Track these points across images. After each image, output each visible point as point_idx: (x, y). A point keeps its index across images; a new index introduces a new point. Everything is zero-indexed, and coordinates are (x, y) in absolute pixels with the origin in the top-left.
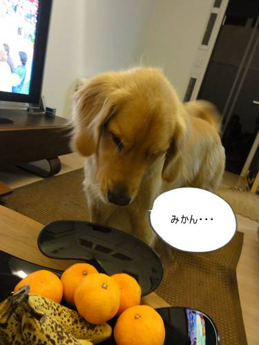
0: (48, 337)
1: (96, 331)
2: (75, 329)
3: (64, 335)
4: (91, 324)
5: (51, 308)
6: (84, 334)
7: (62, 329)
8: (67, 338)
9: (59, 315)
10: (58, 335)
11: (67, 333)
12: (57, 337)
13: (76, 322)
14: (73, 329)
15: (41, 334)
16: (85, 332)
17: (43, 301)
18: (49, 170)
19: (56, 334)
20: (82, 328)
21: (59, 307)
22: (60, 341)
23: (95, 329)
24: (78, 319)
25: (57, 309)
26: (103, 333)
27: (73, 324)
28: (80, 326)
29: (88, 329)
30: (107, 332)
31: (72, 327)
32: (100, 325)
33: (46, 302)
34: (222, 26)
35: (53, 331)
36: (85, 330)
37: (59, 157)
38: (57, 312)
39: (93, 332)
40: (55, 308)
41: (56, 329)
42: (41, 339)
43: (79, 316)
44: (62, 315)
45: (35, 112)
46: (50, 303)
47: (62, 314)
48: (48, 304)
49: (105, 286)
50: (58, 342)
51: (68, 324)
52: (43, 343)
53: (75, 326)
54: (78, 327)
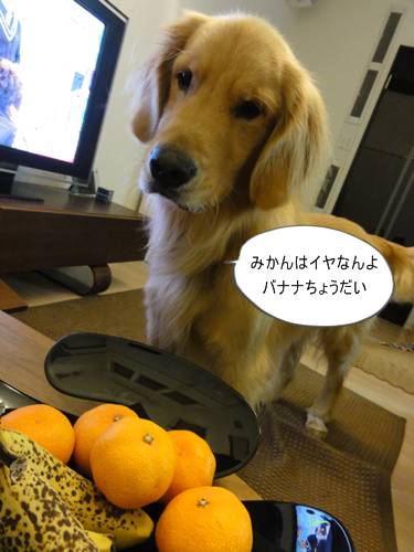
0: (25, 506)
1: (124, 522)
2: (84, 511)
3: (58, 509)
4: (114, 507)
5: (42, 463)
6: (99, 524)
7: (55, 498)
8: (62, 517)
9: (58, 479)
10: (46, 507)
11: (63, 508)
12: (42, 510)
13: (87, 498)
14: (80, 509)
15: (13, 499)
16: (102, 520)
17: (30, 447)
18: (91, 284)
19: (41, 505)
20: (98, 512)
21: (59, 465)
22: (47, 518)
23: (123, 518)
24: (92, 494)
25: (55, 469)
26: (136, 528)
27: (81, 502)
28: (94, 507)
29: (108, 516)
30: (144, 529)
31: (79, 506)
32: (132, 512)
33: (35, 450)
34: (384, 91)
35: (37, 498)
36: (103, 516)
37: (110, 265)
38: (53, 473)
39: (117, 524)
40: (52, 465)
41: (43, 495)
42: (12, 509)
43: (95, 490)
44: (63, 482)
45: (80, 192)
46: (42, 454)
47: (63, 479)
48: (38, 454)
49: (148, 438)
50: (43, 521)
51: (72, 499)
52: (13, 516)
53: (85, 506)
54: (89, 509)
